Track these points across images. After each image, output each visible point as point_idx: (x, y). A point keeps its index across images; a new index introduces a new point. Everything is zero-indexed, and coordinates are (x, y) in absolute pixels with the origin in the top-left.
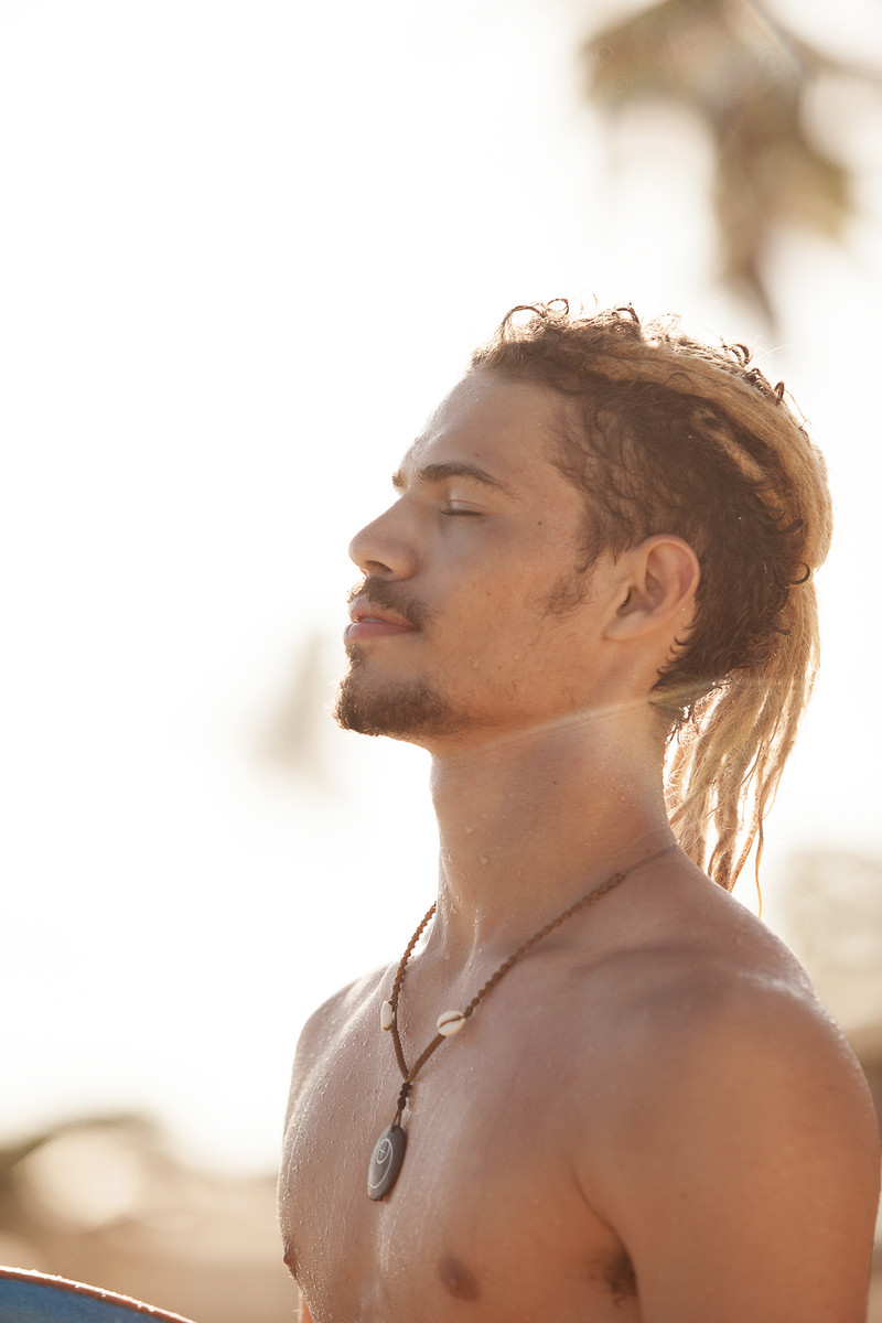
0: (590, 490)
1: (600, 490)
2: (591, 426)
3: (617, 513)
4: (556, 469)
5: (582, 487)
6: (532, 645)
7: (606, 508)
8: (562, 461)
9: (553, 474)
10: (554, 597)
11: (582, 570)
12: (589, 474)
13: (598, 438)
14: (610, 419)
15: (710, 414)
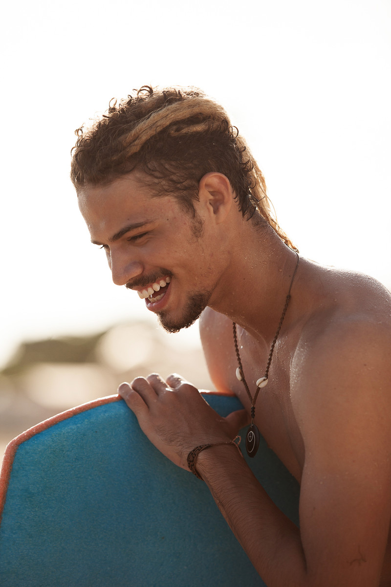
0: (172, 191)
1: (174, 188)
2: (150, 172)
3: (186, 188)
4: (155, 198)
5: (168, 193)
6: (203, 252)
7: (182, 191)
8: (154, 193)
9: (156, 201)
10: (195, 233)
11: (194, 216)
12: (166, 187)
13: (157, 174)
14: (152, 164)
15: (175, 127)
